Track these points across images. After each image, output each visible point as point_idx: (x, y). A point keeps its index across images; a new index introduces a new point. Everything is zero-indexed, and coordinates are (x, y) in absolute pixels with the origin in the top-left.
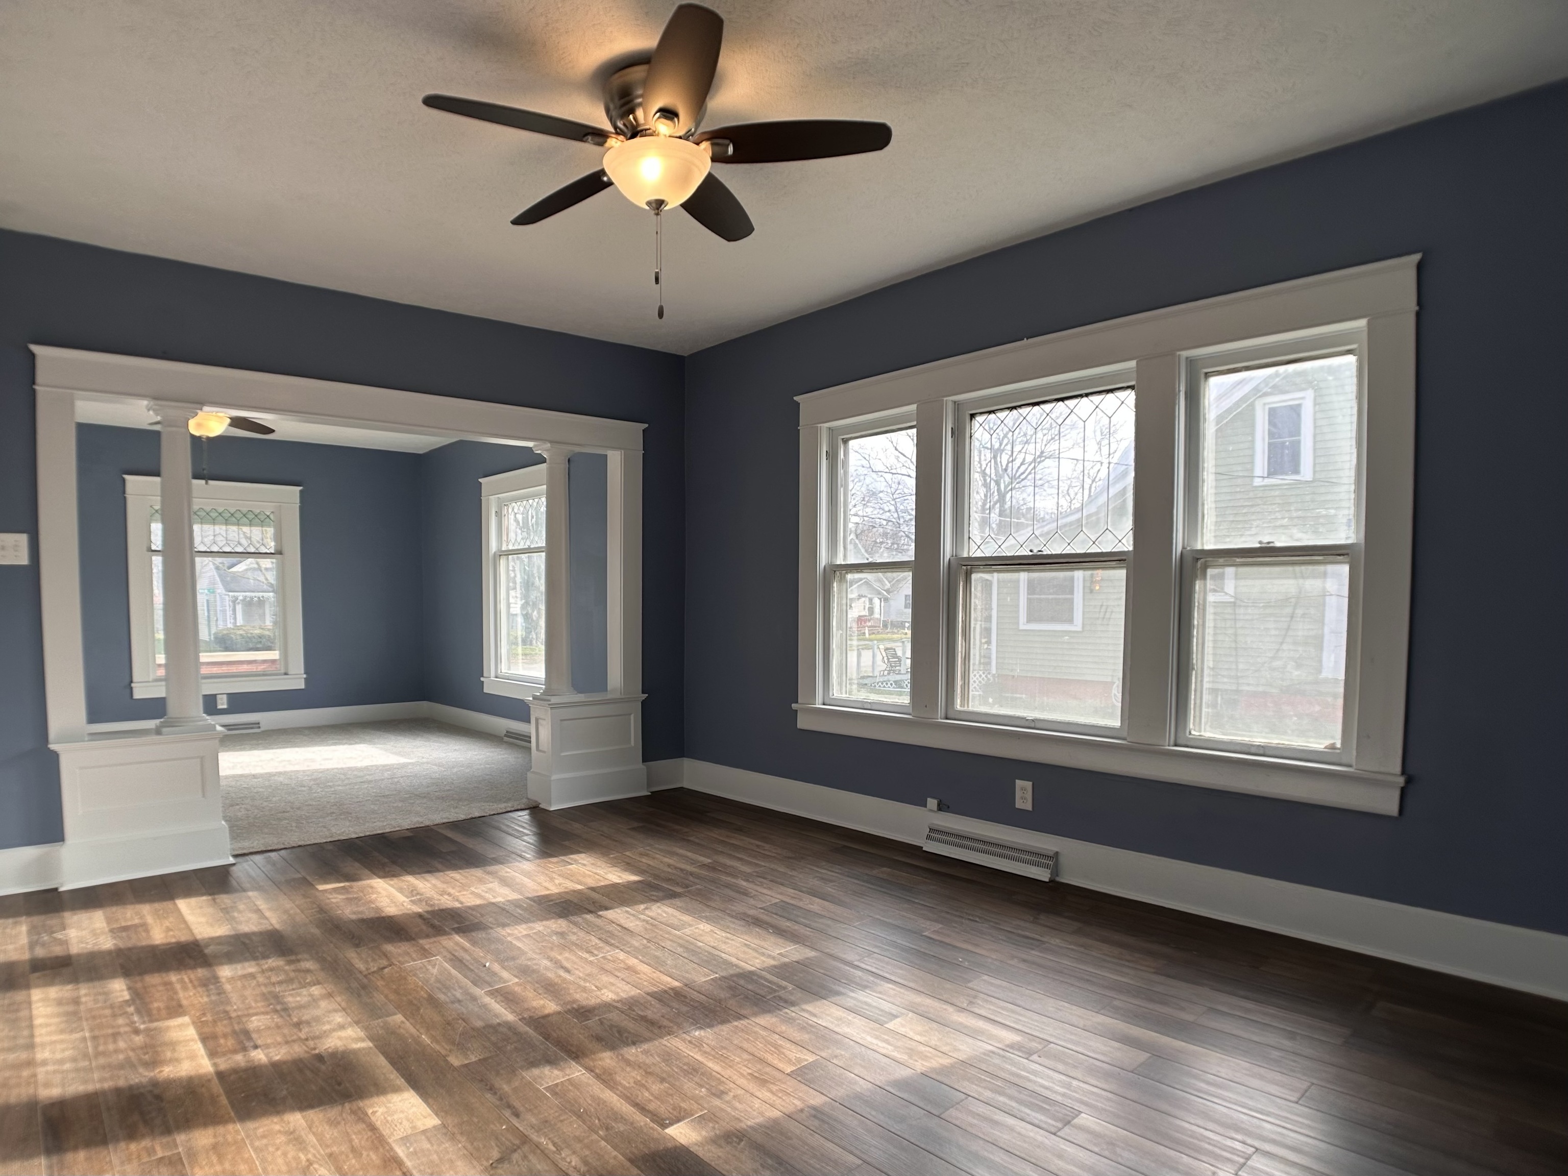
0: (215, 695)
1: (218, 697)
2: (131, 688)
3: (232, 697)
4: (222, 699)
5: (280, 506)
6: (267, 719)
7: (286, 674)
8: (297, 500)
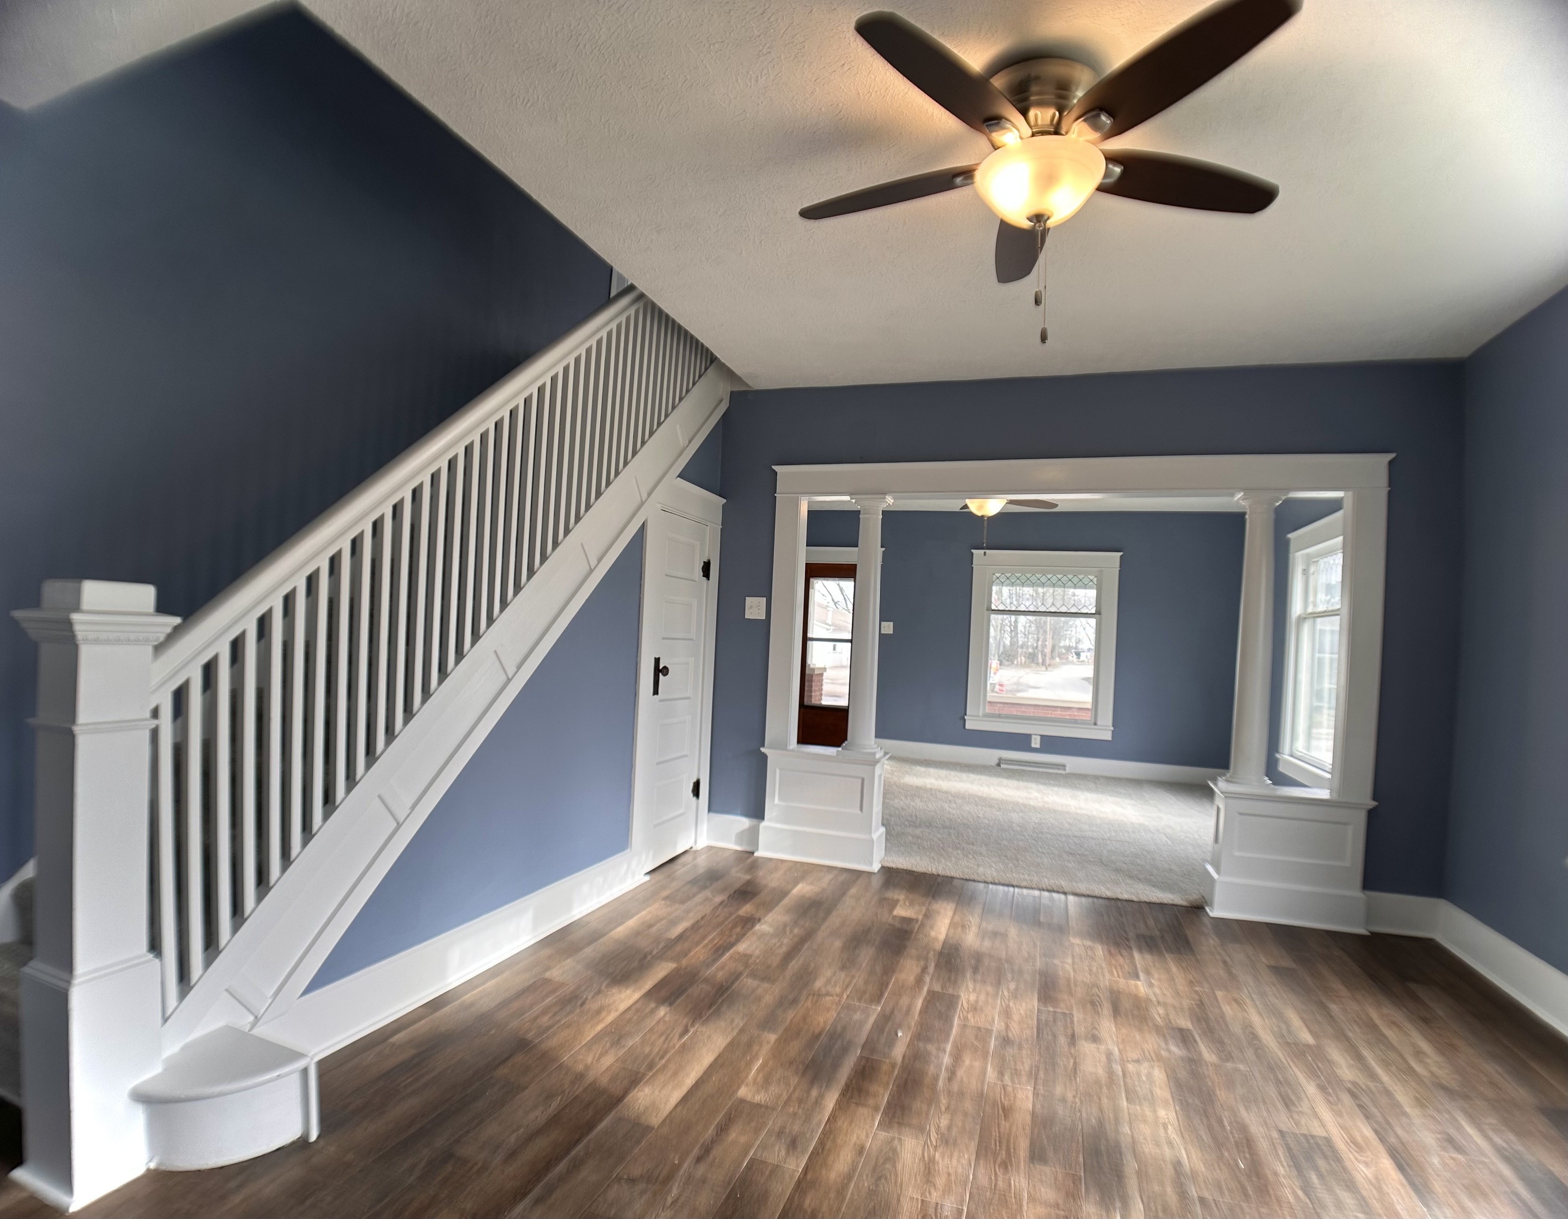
0: (1030, 735)
1: (1033, 737)
2: (965, 720)
3: (1044, 738)
4: (1035, 739)
5: (1101, 571)
6: (1073, 763)
7: (1095, 724)
8: (1118, 564)
